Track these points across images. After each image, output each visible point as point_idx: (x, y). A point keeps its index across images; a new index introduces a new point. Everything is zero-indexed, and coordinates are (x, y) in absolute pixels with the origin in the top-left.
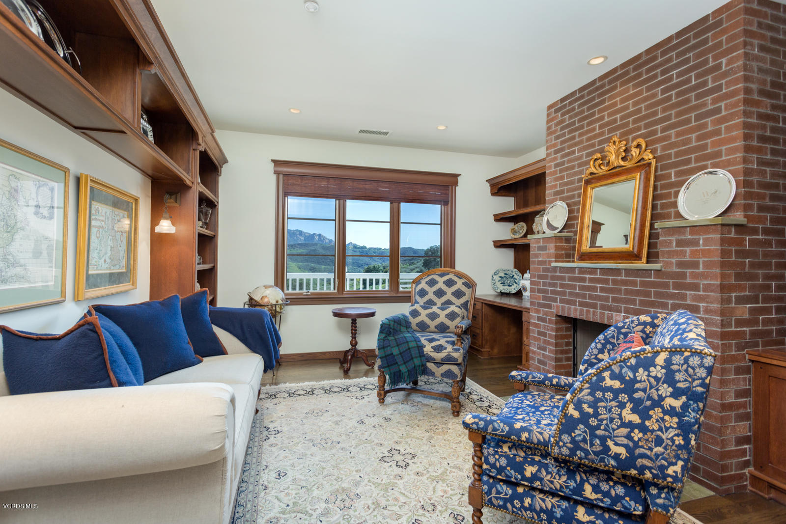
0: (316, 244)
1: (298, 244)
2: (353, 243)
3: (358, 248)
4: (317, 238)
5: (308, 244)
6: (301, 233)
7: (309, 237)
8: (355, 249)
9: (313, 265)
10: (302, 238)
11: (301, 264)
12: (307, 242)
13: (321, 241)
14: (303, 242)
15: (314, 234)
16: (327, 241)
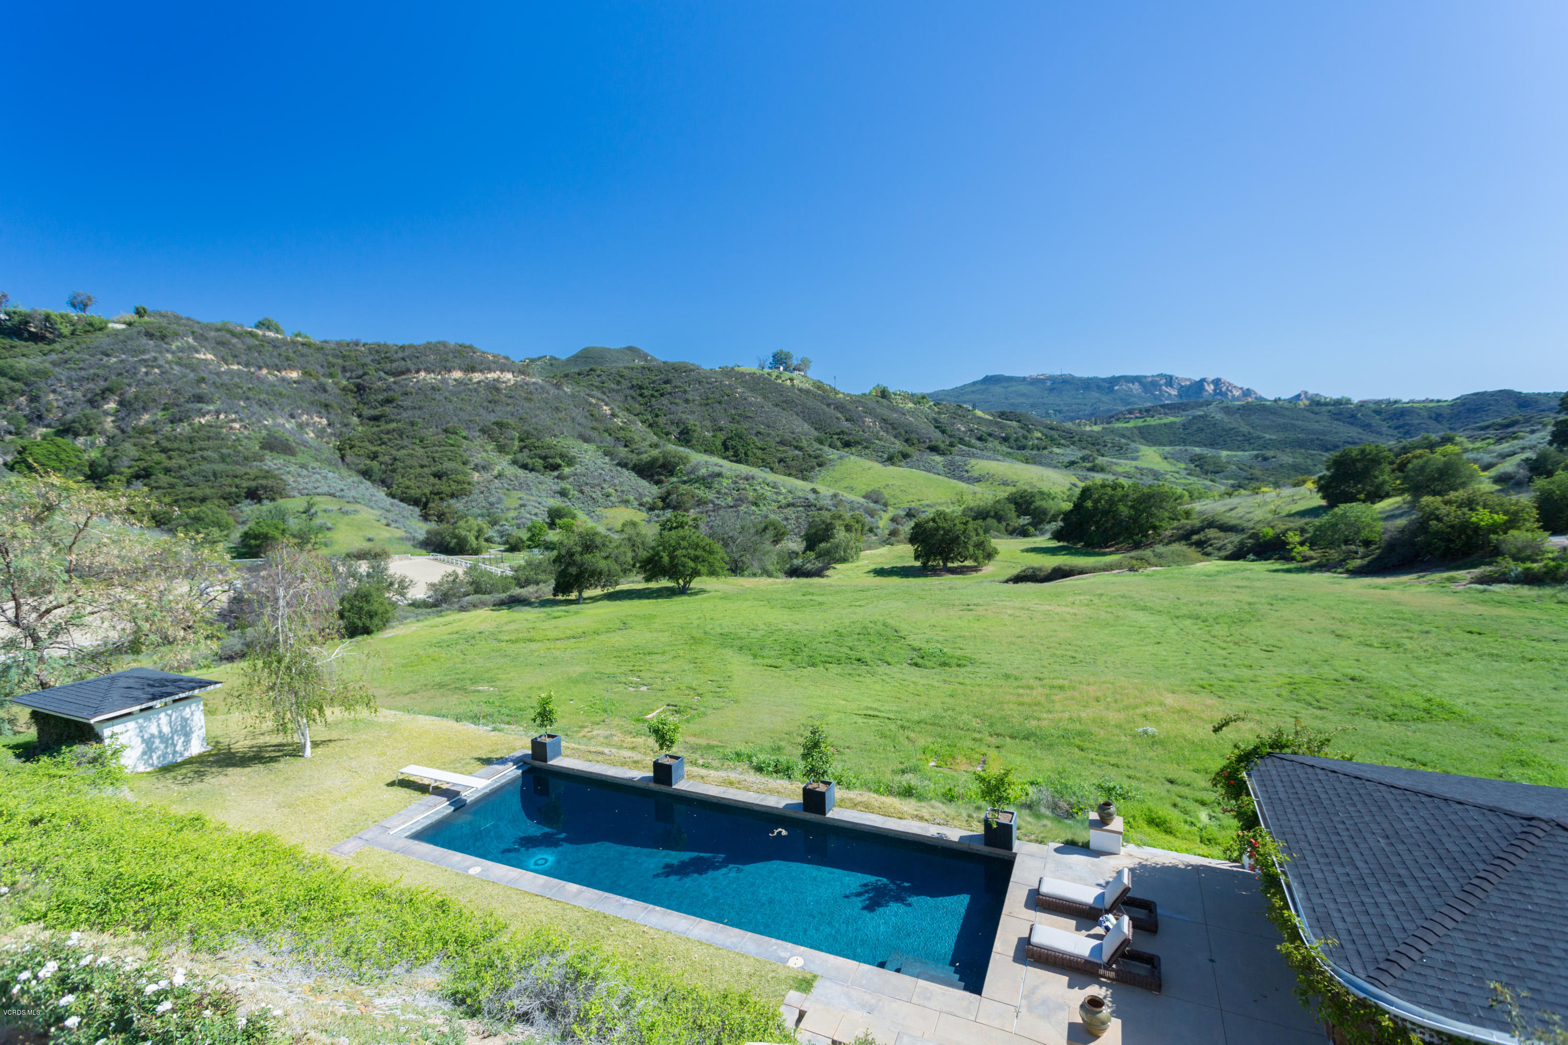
0: (1208, 403)
1: (1163, 406)
2: (1312, 391)
3: (1326, 404)
4: (1210, 388)
5: (1186, 405)
6: (1170, 380)
7: (1189, 388)
8: (1316, 409)
9: (1197, 450)
10: (1174, 392)
11: (1167, 449)
12: (1185, 401)
13: (1221, 393)
14: (1177, 401)
15: (1203, 380)
16: (1237, 393)
